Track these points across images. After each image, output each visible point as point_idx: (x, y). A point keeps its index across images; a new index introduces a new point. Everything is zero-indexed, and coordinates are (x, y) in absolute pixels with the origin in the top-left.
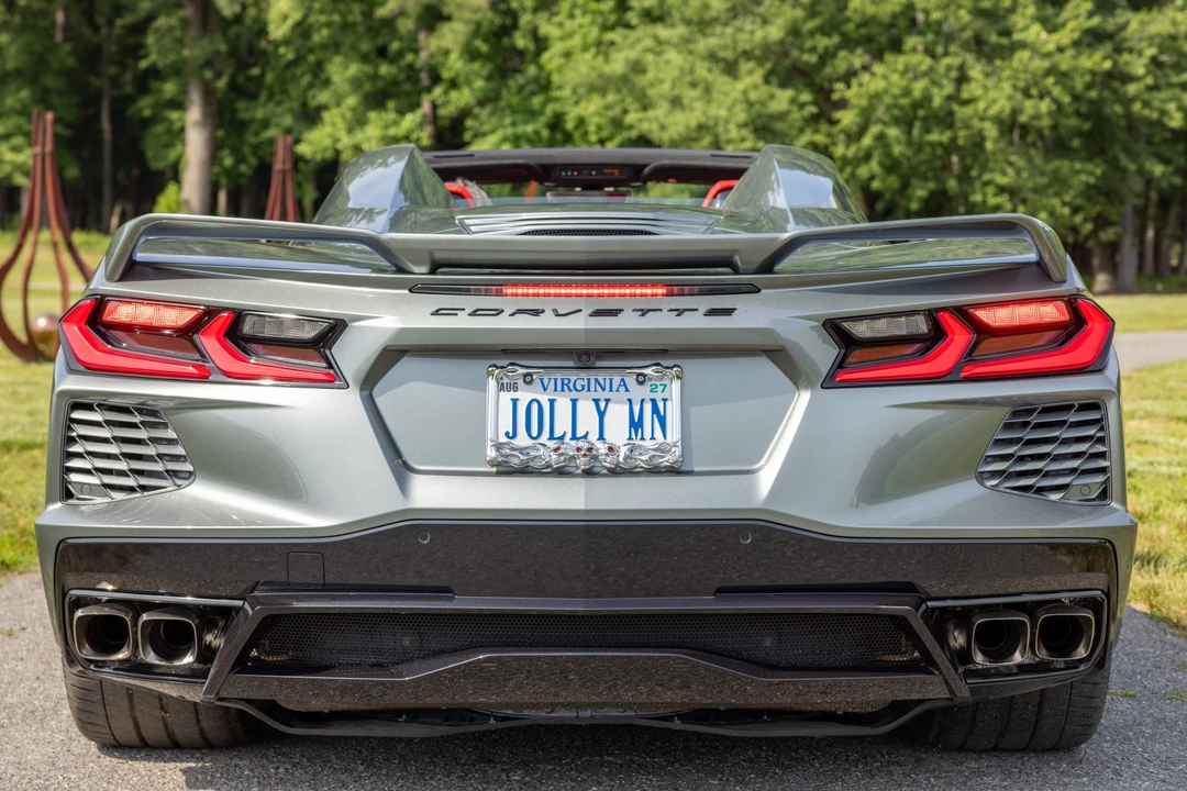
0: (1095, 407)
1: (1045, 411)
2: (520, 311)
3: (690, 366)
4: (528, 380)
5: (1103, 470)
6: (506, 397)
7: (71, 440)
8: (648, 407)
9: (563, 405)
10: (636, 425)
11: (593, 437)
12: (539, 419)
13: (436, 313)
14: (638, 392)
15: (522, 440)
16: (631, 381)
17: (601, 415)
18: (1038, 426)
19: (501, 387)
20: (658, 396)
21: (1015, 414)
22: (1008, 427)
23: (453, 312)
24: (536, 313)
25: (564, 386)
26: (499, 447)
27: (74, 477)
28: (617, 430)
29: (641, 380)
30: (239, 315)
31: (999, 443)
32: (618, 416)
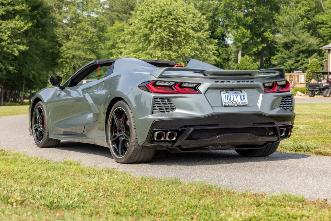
0: (290, 97)
1: (286, 97)
2: (227, 82)
3: (247, 90)
4: (227, 92)
5: (291, 106)
6: (224, 95)
7: (154, 104)
8: (243, 96)
9: (232, 96)
10: (241, 99)
11: (236, 101)
12: (229, 98)
13: (215, 82)
14: (241, 94)
15: (227, 102)
16: (240, 92)
17: (237, 97)
18: (286, 99)
19: (223, 94)
20: (244, 95)
21: (283, 98)
22: (282, 99)
23: (218, 82)
24: (229, 82)
25: (231, 93)
26: (224, 102)
27: (154, 110)
28: (239, 100)
29: (241, 92)
30: (182, 83)
31: (281, 102)
32: (239, 97)
